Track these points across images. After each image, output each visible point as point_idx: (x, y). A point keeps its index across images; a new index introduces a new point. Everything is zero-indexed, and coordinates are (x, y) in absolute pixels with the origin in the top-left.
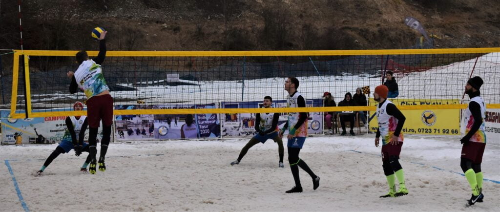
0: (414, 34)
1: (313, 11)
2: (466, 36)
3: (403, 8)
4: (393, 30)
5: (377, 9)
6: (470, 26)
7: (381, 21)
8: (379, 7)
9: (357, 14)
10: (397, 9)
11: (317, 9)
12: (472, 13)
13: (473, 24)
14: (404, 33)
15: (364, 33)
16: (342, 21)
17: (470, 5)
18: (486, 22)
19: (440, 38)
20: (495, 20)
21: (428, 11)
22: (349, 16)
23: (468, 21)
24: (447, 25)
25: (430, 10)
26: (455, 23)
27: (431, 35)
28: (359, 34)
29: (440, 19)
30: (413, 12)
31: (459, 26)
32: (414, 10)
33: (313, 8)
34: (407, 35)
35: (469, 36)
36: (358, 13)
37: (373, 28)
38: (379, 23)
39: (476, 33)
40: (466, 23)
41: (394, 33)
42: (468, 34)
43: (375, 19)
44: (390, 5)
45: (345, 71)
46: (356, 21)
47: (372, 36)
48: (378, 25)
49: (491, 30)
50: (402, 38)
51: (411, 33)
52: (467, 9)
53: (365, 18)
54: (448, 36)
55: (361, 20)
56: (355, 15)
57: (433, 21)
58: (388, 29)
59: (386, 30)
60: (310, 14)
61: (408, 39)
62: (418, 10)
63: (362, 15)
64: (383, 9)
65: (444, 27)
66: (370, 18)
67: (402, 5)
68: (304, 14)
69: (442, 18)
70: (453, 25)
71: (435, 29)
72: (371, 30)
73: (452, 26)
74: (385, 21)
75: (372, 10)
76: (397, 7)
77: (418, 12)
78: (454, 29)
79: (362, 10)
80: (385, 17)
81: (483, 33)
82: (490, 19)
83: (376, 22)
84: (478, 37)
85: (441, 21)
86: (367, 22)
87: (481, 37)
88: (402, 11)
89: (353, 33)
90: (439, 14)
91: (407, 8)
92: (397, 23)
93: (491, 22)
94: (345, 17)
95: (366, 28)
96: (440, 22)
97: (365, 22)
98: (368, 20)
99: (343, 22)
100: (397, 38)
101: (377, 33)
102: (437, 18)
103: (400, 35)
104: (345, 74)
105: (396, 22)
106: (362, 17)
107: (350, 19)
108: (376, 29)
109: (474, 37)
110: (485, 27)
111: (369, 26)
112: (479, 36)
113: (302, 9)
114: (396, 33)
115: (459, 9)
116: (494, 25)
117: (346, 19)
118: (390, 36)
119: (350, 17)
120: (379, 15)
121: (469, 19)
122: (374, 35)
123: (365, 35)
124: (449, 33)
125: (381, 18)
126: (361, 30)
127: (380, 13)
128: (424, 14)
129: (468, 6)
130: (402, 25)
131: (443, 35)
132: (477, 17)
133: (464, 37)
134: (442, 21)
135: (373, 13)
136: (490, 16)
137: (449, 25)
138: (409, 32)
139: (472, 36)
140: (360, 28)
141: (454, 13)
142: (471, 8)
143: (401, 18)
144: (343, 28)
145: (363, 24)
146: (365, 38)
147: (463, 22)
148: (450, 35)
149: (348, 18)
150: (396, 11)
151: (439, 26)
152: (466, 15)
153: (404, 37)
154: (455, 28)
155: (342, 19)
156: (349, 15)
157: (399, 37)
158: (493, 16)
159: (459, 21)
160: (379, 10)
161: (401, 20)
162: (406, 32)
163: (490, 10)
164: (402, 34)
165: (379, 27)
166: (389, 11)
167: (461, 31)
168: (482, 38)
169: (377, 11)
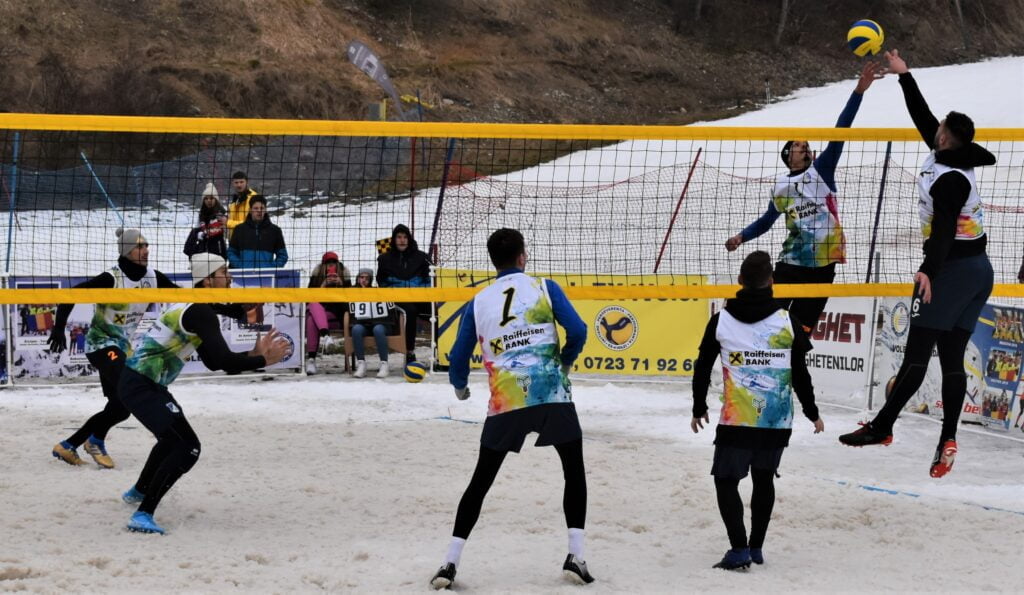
0: (359, 93)
1: (55, 17)
2: (502, 103)
3: (319, 16)
4: (296, 80)
5: (245, 18)
6: (510, 74)
7: (258, 53)
8: (251, 13)
9: (186, 30)
10: (301, 19)
11: (68, 11)
12: (510, 36)
13: (515, 67)
14: (329, 89)
15: (215, 87)
16: (146, 49)
17: (504, 15)
18: (552, 63)
19: (432, 106)
20: (573, 60)
21: (385, 27)
22: (162, 36)
23: (501, 58)
24: (447, 70)
25: (392, 24)
26: (468, 63)
27: (407, 98)
28: (202, 88)
29: (423, 52)
30: (345, 29)
31: (481, 73)
32: (347, 22)
33: (56, 9)
34: (338, 94)
35: (510, 102)
36: (189, 27)
37: (240, 72)
38: (255, 58)
39: (525, 94)
40: (498, 66)
41: (301, 88)
42: (506, 96)
43: (239, 48)
44: (282, 6)
45: (170, 196)
46: (186, 52)
47: (239, 97)
48: (255, 64)
49: (567, 88)
50: (324, 104)
51: (349, 89)
52: (494, 26)
53: (210, 43)
54: (451, 102)
55: (199, 49)
56: (180, 32)
57: (405, 58)
58: (284, 75)
59: (276, 79)
60: (48, 27)
61: (342, 107)
62: (359, 26)
63: (202, 33)
64: (262, 17)
65: (439, 74)
66: (224, 44)
67: (314, 9)
68: (29, 26)
69: (427, 48)
70: (464, 69)
71: (414, 79)
72: (233, 79)
73: (461, 74)
74: (270, 53)
75: (231, 20)
76: (300, 13)
77: (358, 31)
78: (465, 81)
79: (199, 18)
80: (267, 40)
81: (547, 94)
82: (560, 55)
83: (245, 57)
84: (534, 107)
85: (426, 56)
86: (217, 54)
87: (544, 106)
88: (314, 24)
89: (183, 86)
90: (419, 37)
91: (328, 16)
92: (304, 60)
93: (564, 64)
94: (153, 37)
95: (221, 71)
96: (425, 61)
97: (213, 55)
98: (221, 48)
99: (149, 53)
100: (310, 104)
101: (253, 88)
102: (414, 48)
103: (318, 94)
104: (171, 205)
105: (300, 57)
106: (203, 41)
107: (168, 44)
108: (248, 77)
109: (522, 105)
110: (551, 77)
111: (228, 67)
112: (537, 103)
113: (23, 10)
114: (307, 89)
115: (475, 23)
116: (572, 73)
117: (156, 45)
118: (291, 96)
119: (169, 38)
120: (253, 35)
121: (503, 54)
122: (244, 91)
123: (218, 92)
124: (452, 91)
125: (257, 43)
126: (206, 76)
127: (254, 30)
128: (377, 36)
129: (498, 17)
130: (319, 65)
131: (439, 98)
132: (525, 50)
133: (497, 106)
134: (431, 58)
135: (233, 28)
136: (561, 47)
137: (452, 69)
138: (344, 88)
139: (517, 103)
140: (203, 71)
141: (460, 35)
142: (506, 24)
143: (315, 46)
144: (154, 71)
145: (207, 59)
146: (219, 100)
147: (488, 63)
148: (457, 99)
149: (163, 40)
150: (299, 24)
151: (423, 71)
152: (493, 41)
153: (330, 100)
154: (468, 78)
155: (146, 44)
156: (164, 32)
157: (317, 100)
158: (568, 49)
159: (477, 58)
160: (248, 19)
161: (313, 50)
162: (334, 85)
163: (559, 30)
164: (324, 91)
165: (256, 71)
166: (278, 23)
167: (485, 86)
168: (545, 110)
169: (245, 23)
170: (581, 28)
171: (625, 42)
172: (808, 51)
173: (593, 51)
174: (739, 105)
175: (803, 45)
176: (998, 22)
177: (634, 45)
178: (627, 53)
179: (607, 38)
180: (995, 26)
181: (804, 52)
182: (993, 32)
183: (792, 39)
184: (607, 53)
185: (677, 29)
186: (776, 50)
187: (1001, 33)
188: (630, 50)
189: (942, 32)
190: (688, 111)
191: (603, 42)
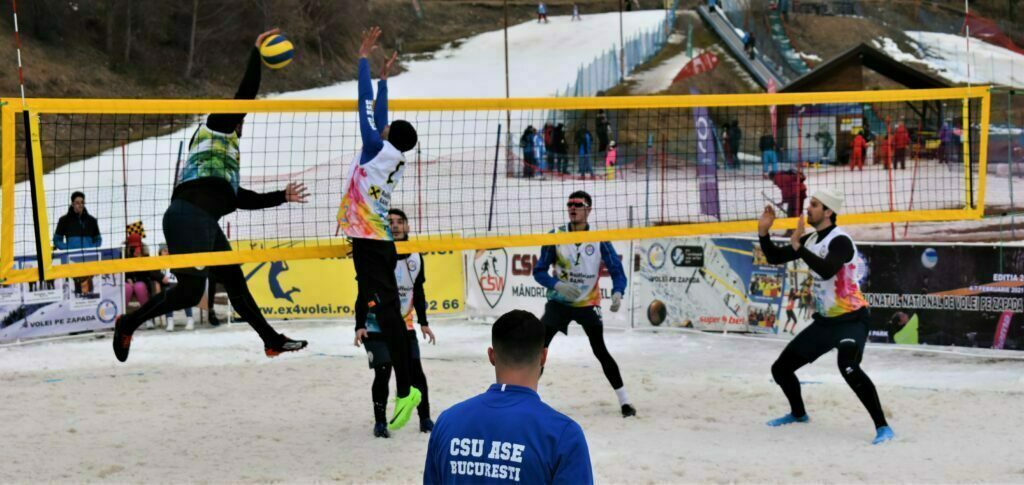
170: (43, 71)
171: (77, 81)
172: (211, 82)
173: (55, 88)
174: (172, 124)
175: (206, 78)
176: (341, 56)
177: (85, 82)
178: (81, 89)
179: (64, 78)
180: (339, 59)
181: (208, 83)
182: (338, 63)
183: (197, 74)
184: (65, 89)
185: (113, 69)
186: (188, 82)
187: (343, 64)
188: (83, 87)
189: (302, 64)
190: (134, 129)
191: (62, 81)
